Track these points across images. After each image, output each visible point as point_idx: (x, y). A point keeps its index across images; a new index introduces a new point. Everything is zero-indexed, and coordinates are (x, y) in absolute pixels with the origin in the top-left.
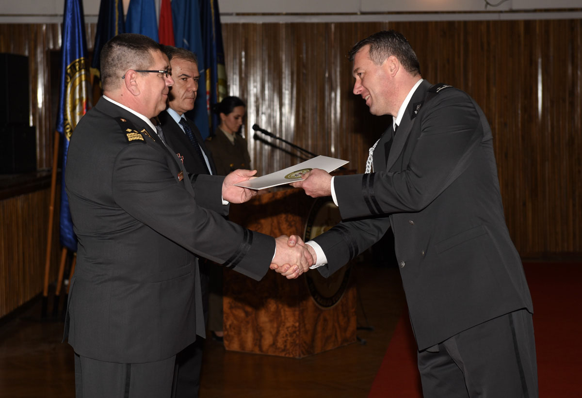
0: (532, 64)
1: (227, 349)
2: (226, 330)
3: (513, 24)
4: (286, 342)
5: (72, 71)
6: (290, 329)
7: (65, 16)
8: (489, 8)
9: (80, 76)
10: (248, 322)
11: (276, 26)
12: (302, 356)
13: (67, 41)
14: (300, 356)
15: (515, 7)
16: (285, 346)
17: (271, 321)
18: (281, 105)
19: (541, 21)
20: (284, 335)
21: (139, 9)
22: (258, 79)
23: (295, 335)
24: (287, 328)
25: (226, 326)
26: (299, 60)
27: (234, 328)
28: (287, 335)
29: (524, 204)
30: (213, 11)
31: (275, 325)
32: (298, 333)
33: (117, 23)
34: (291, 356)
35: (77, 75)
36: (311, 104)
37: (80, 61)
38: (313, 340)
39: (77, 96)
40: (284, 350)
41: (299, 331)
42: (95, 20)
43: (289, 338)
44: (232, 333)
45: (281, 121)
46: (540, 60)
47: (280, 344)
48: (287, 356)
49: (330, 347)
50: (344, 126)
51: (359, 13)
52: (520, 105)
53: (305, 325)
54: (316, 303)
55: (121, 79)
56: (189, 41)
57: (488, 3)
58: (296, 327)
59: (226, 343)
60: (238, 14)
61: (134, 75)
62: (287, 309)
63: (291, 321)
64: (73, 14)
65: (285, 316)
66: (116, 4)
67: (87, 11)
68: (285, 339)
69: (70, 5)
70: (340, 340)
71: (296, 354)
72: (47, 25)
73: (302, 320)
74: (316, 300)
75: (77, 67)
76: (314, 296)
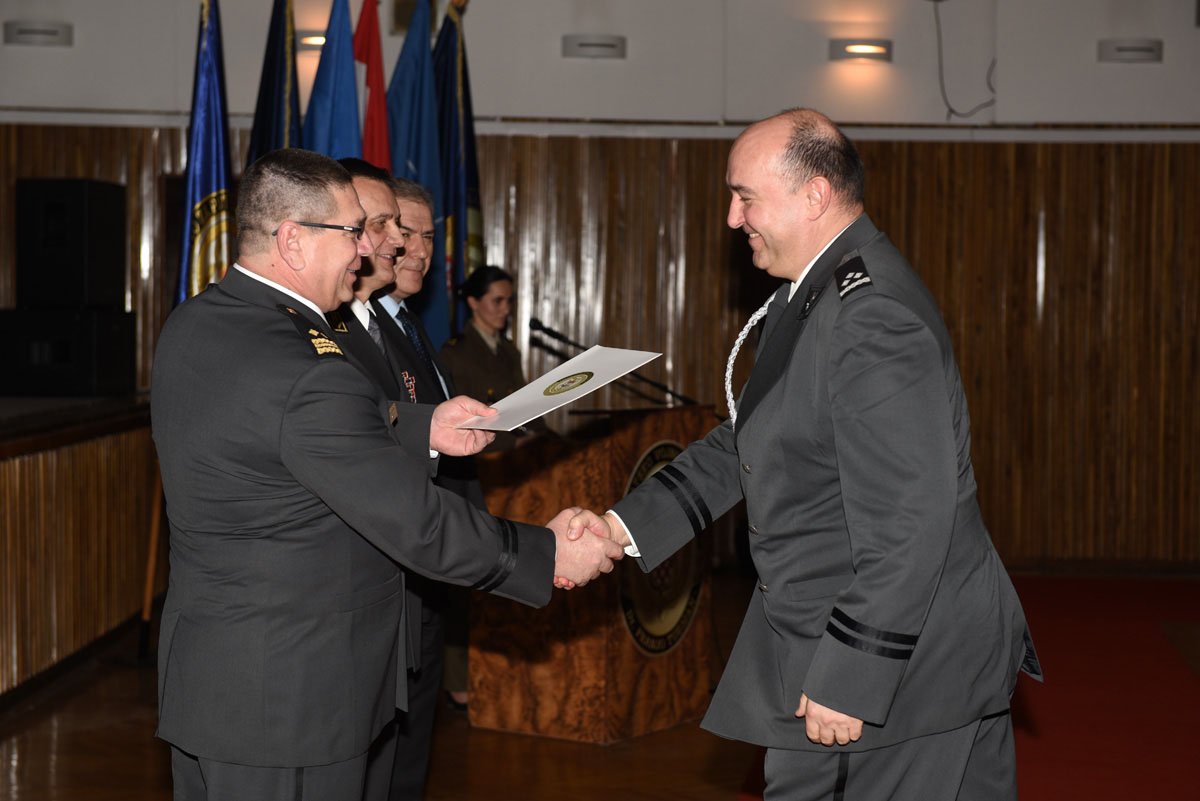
0: (1028, 222)
1: (474, 724)
2: (473, 690)
3: (996, 148)
4: (581, 714)
5: (203, 213)
6: (589, 692)
7: (193, 114)
8: (955, 120)
9: (219, 223)
10: (513, 678)
11: (571, 142)
12: (611, 741)
13: (195, 160)
14: (606, 740)
15: (1000, 119)
16: (580, 722)
17: (555, 677)
18: (579, 283)
19: (1045, 146)
20: (579, 703)
21: (328, 105)
22: (539, 236)
23: (597, 703)
24: (585, 689)
25: (472, 683)
26: (612, 202)
27: (488, 688)
28: (583, 702)
29: (1009, 473)
30: (461, 111)
31: (563, 684)
32: (603, 699)
33: (286, 129)
34: (591, 740)
35: (213, 221)
36: (631, 283)
37: (218, 197)
38: (630, 713)
39: (212, 260)
40: (577, 730)
41: (606, 695)
42: (248, 124)
43: (588, 709)
44: (484, 697)
45: (578, 312)
46: (1042, 216)
47: (571, 718)
48: (583, 740)
49: (661, 725)
50: (691, 324)
51: (721, 122)
52: (1004, 295)
53: (616, 685)
54: (636, 645)
55: (271, 236)
56: (417, 164)
57: (952, 111)
58: (599, 689)
59: (472, 713)
60: (505, 119)
61: (294, 232)
62: (584, 655)
63: (590, 678)
64: (208, 111)
65: (581, 667)
66: (287, 96)
67: (233, 106)
68: (580, 709)
69: (201, 93)
70: (678, 712)
71: (600, 737)
72: (162, 131)
73: (611, 676)
74: (637, 639)
75: (214, 208)
76: (634, 632)
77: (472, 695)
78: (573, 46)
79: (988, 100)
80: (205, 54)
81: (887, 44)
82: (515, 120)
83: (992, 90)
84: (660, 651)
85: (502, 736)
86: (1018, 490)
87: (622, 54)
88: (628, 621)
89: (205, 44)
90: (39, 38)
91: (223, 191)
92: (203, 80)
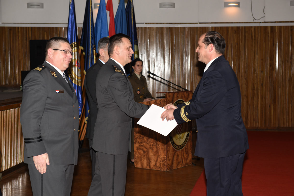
0: (274, 45)
1: (136, 167)
2: (135, 158)
3: (266, 28)
7: (68, 24)
8: (255, 21)
9: (75, 50)
10: (144, 156)
11: (162, 29)
12: (167, 170)
13: (69, 35)
14: (166, 170)
15: (266, 21)
16: (160, 166)
17: (154, 155)
18: (164, 62)
19: (278, 27)
20: (160, 161)
21: (100, 21)
22: (155, 51)
24: (161, 158)
26: (172, 43)
27: (139, 158)
28: (161, 161)
29: (270, 106)
30: (133, 22)
31: (156, 157)
32: (165, 160)
33: (90, 27)
34: (163, 170)
35: (73, 49)
36: (177, 62)
38: (172, 164)
39: (73, 58)
40: (159, 168)
41: (166, 159)
42: (82, 26)
43: (162, 163)
44: (138, 160)
46: (277, 44)
47: (158, 165)
48: (161, 170)
49: (180, 166)
50: (191, 71)
51: (198, 23)
52: (268, 63)
53: (168, 157)
57: (254, 19)
58: (165, 158)
59: (135, 164)
60: (146, 23)
62: (161, 150)
63: (162, 155)
64: (72, 23)
65: (160, 153)
66: (90, 19)
67: (78, 22)
68: (160, 163)
69: (70, 19)
70: (184, 164)
71: (165, 169)
72: (65, 28)
73: (167, 155)
74: (174, 146)
75: (73, 46)
76: (173, 145)
77: (135, 160)
78: (162, 5)
79: (264, 16)
80: (71, 10)
81: (239, 3)
82: (148, 23)
83: (265, 14)
84: (179, 149)
85: (142, 169)
86: (272, 111)
87: (174, 7)
88: (171, 142)
89: (71, 7)
90: (36, 6)
91: (75, 42)
92: (70, 16)
